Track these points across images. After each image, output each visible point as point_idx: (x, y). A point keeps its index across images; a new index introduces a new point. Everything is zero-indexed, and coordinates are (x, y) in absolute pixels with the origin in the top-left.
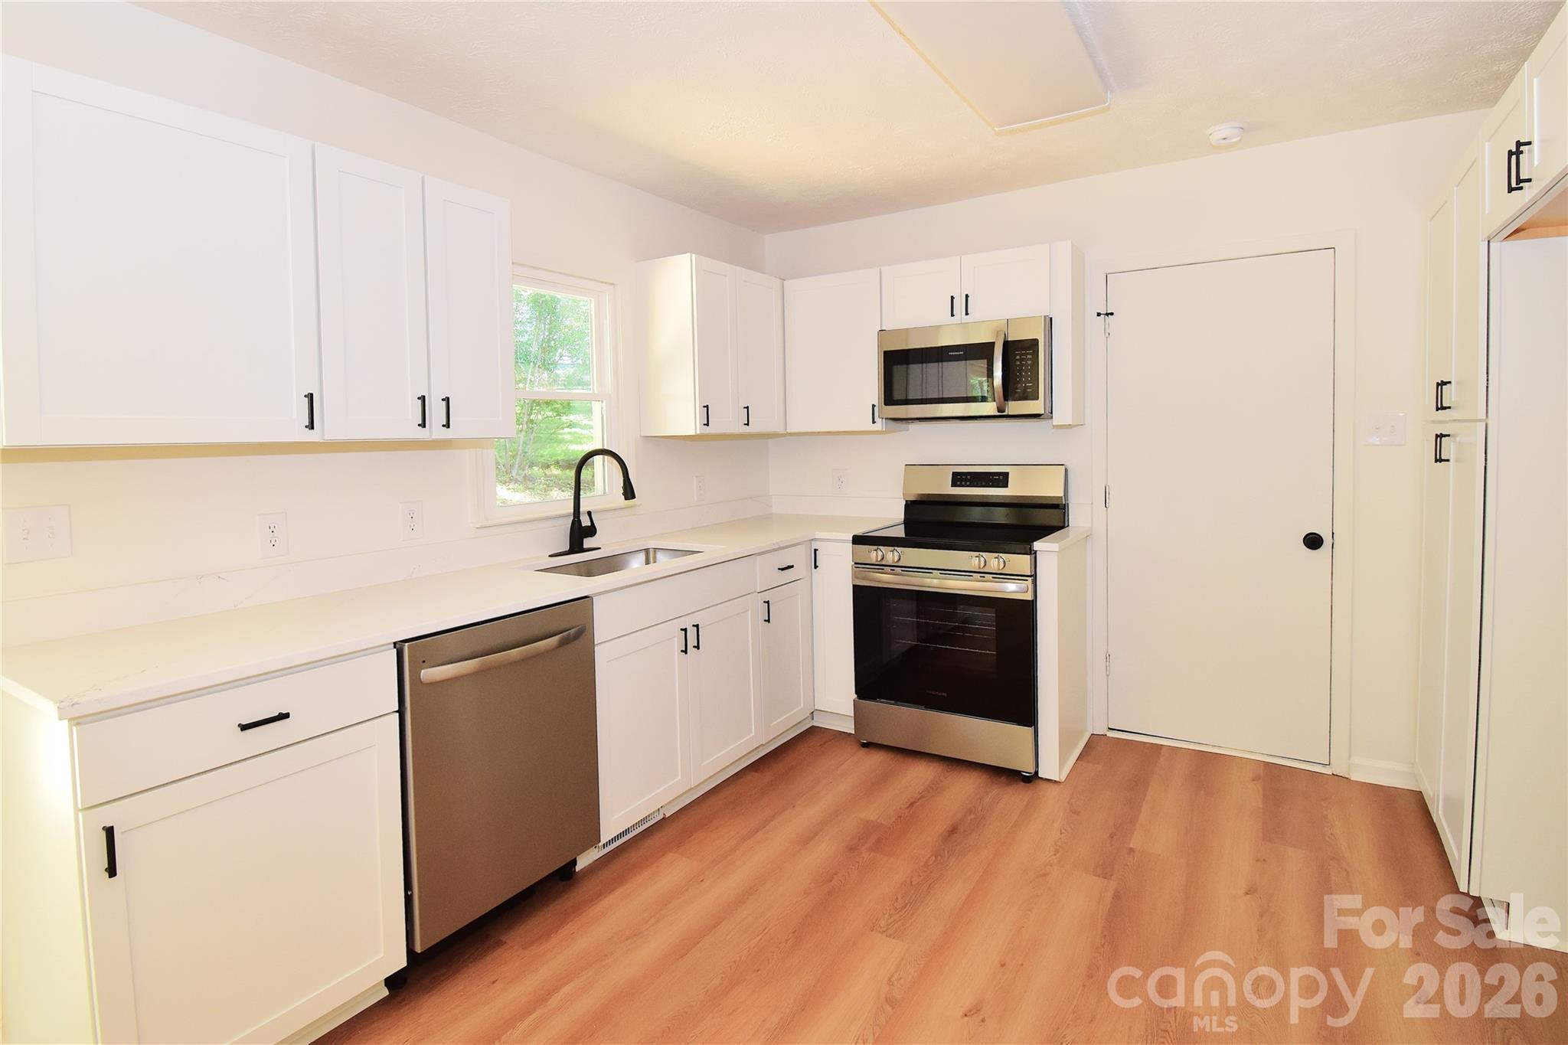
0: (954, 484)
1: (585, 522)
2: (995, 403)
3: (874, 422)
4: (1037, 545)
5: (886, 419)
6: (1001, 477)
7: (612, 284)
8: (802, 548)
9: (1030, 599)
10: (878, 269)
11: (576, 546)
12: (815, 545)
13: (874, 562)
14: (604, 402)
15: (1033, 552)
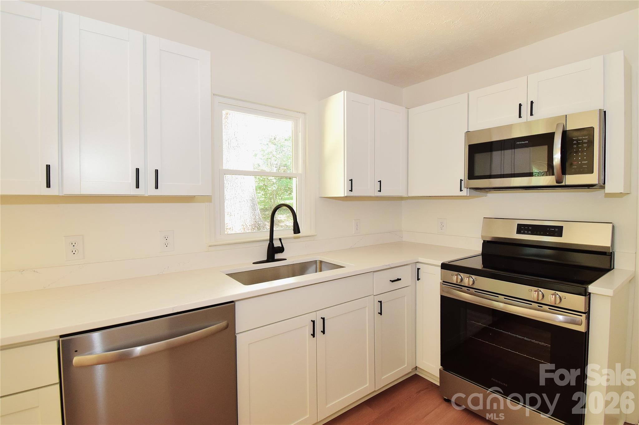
0: (519, 232)
1: (277, 244)
2: (554, 176)
3: (461, 190)
4: (592, 288)
5: (470, 188)
6: (557, 230)
7: (304, 113)
8: (409, 267)
9: (584, 331)
10: (467, 94)
11: (271, 258)
12: (419, 266)
13: (455, 282)
14: (297, 177)
15: (587, 294)
